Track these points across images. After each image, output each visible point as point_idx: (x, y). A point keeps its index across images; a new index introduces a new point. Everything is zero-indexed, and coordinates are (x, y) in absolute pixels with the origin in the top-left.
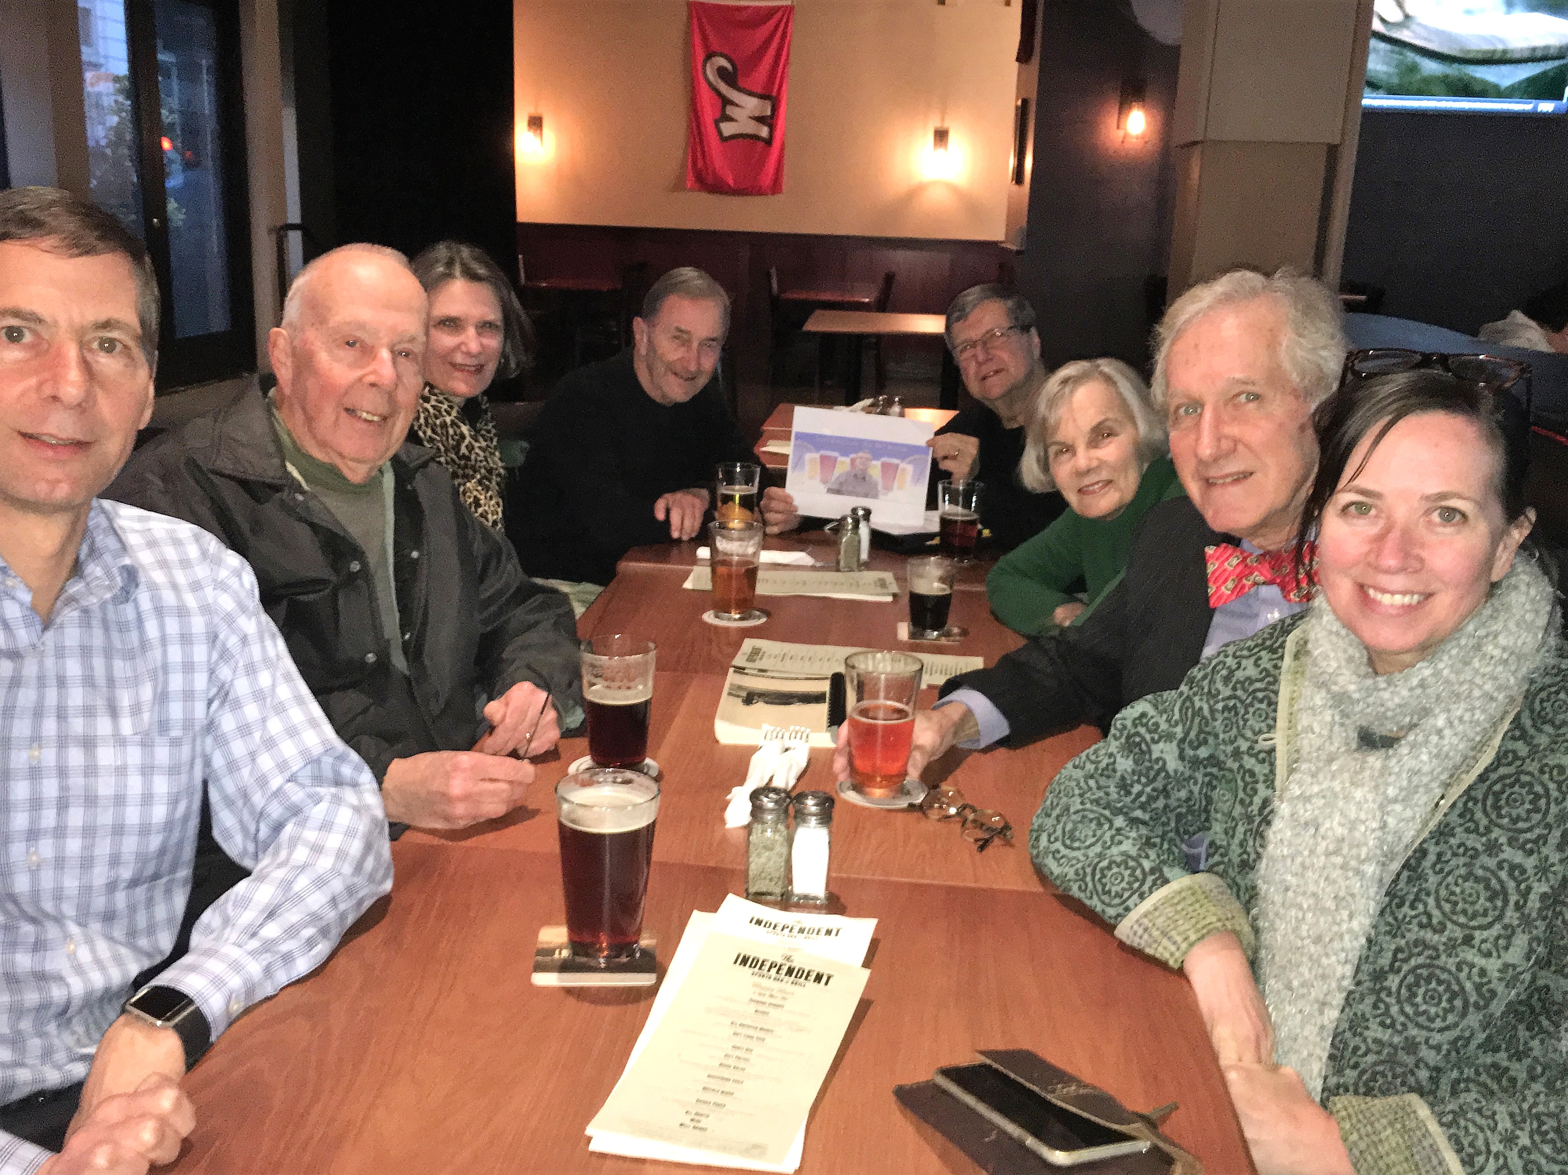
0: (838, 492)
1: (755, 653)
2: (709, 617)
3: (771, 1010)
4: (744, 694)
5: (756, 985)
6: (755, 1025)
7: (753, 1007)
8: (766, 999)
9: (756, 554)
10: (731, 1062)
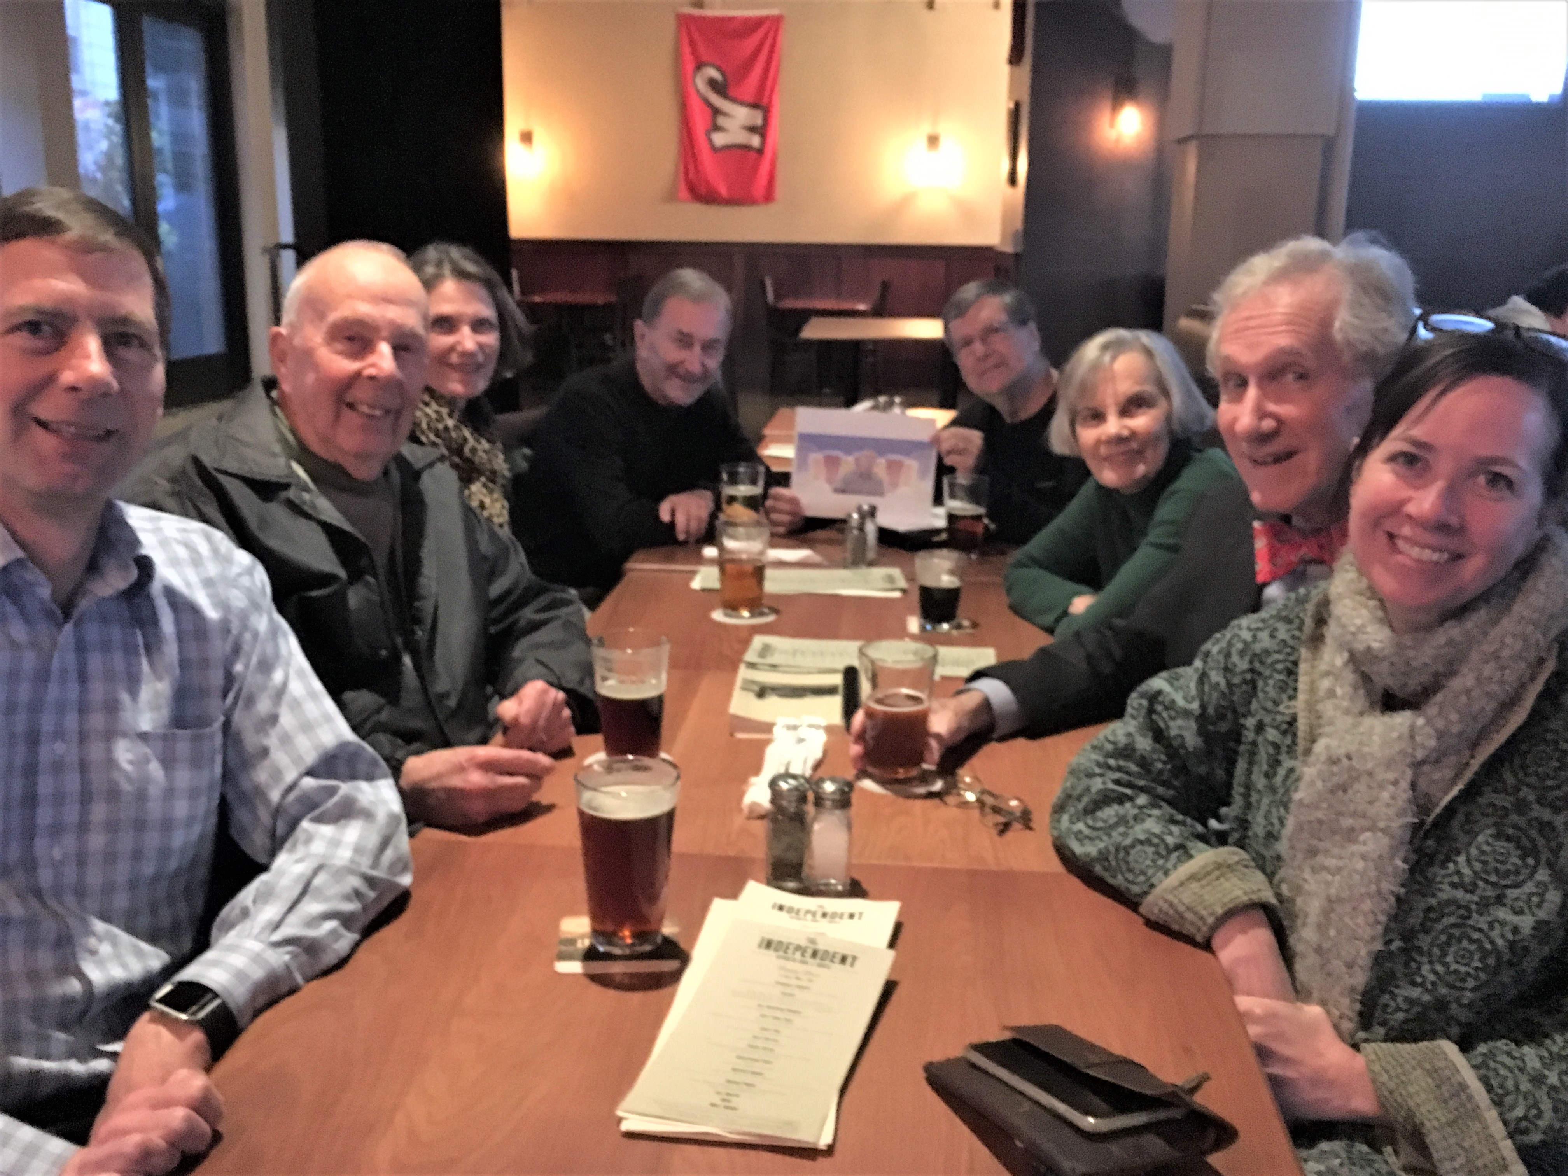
0: (843, 491)
1: (766, 650)
2: (718, 616)
3: (797, 992)
4: (756, 688)
5: (782, 968)
6: (783, 1007)
7: (779, 989)
8: (794, 982)
9: (762, 553)
10: (759, 1043)
